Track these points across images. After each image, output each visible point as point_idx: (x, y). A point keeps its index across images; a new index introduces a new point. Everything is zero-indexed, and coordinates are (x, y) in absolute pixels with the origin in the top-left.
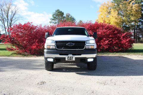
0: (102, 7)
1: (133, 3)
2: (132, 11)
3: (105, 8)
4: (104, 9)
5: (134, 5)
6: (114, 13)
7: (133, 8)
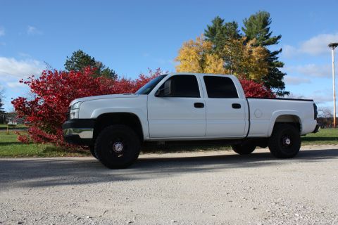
0: (186, 49)
1: (252, 45)
2: (251, 60)
3: (193, 51)
4: (189, 55)
5: (254, 50)
6: (216, 63)
7: (254, 54)
